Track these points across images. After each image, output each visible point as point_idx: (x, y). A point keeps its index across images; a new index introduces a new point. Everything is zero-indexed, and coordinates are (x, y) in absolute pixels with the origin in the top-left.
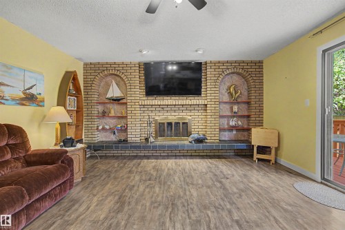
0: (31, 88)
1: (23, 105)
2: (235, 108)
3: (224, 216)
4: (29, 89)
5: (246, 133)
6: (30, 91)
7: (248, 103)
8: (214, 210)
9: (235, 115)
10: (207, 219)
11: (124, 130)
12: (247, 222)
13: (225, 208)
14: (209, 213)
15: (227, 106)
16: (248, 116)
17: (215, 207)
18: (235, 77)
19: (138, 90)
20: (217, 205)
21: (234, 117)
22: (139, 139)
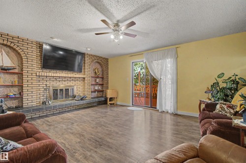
2: (98, 80)
5: (101, 93)
7: (103, 78)
9: (97, 84)
11: (20, 97)
15: (94, 79)
16: (102, 85)
18: (97, 64)
19: (35, 63)
21: (96, 85)
22: (35, 103)
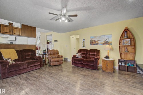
0: (107, 40)
1: (104, 45)
3: (58, 89)
4: (106, 40)
6: (106, 41)
8: (63, 89)
10: (62, 85)
12: (49, 92)
13: (60, 93)
14: (64, 87)
17: (64, 91)
20: (64, 92)
